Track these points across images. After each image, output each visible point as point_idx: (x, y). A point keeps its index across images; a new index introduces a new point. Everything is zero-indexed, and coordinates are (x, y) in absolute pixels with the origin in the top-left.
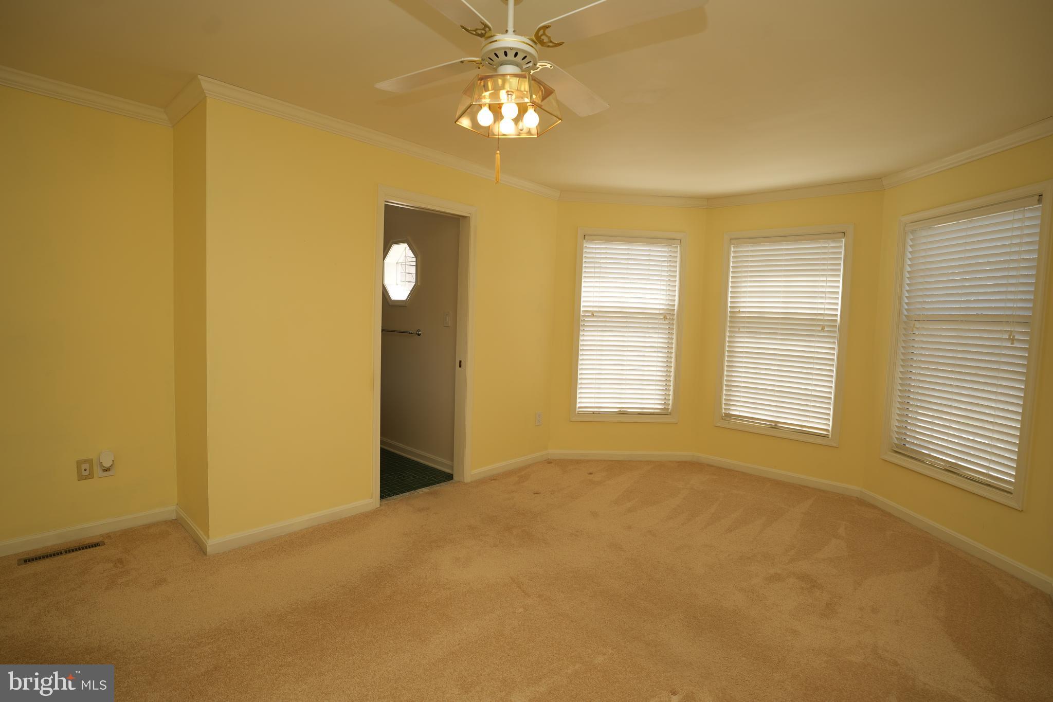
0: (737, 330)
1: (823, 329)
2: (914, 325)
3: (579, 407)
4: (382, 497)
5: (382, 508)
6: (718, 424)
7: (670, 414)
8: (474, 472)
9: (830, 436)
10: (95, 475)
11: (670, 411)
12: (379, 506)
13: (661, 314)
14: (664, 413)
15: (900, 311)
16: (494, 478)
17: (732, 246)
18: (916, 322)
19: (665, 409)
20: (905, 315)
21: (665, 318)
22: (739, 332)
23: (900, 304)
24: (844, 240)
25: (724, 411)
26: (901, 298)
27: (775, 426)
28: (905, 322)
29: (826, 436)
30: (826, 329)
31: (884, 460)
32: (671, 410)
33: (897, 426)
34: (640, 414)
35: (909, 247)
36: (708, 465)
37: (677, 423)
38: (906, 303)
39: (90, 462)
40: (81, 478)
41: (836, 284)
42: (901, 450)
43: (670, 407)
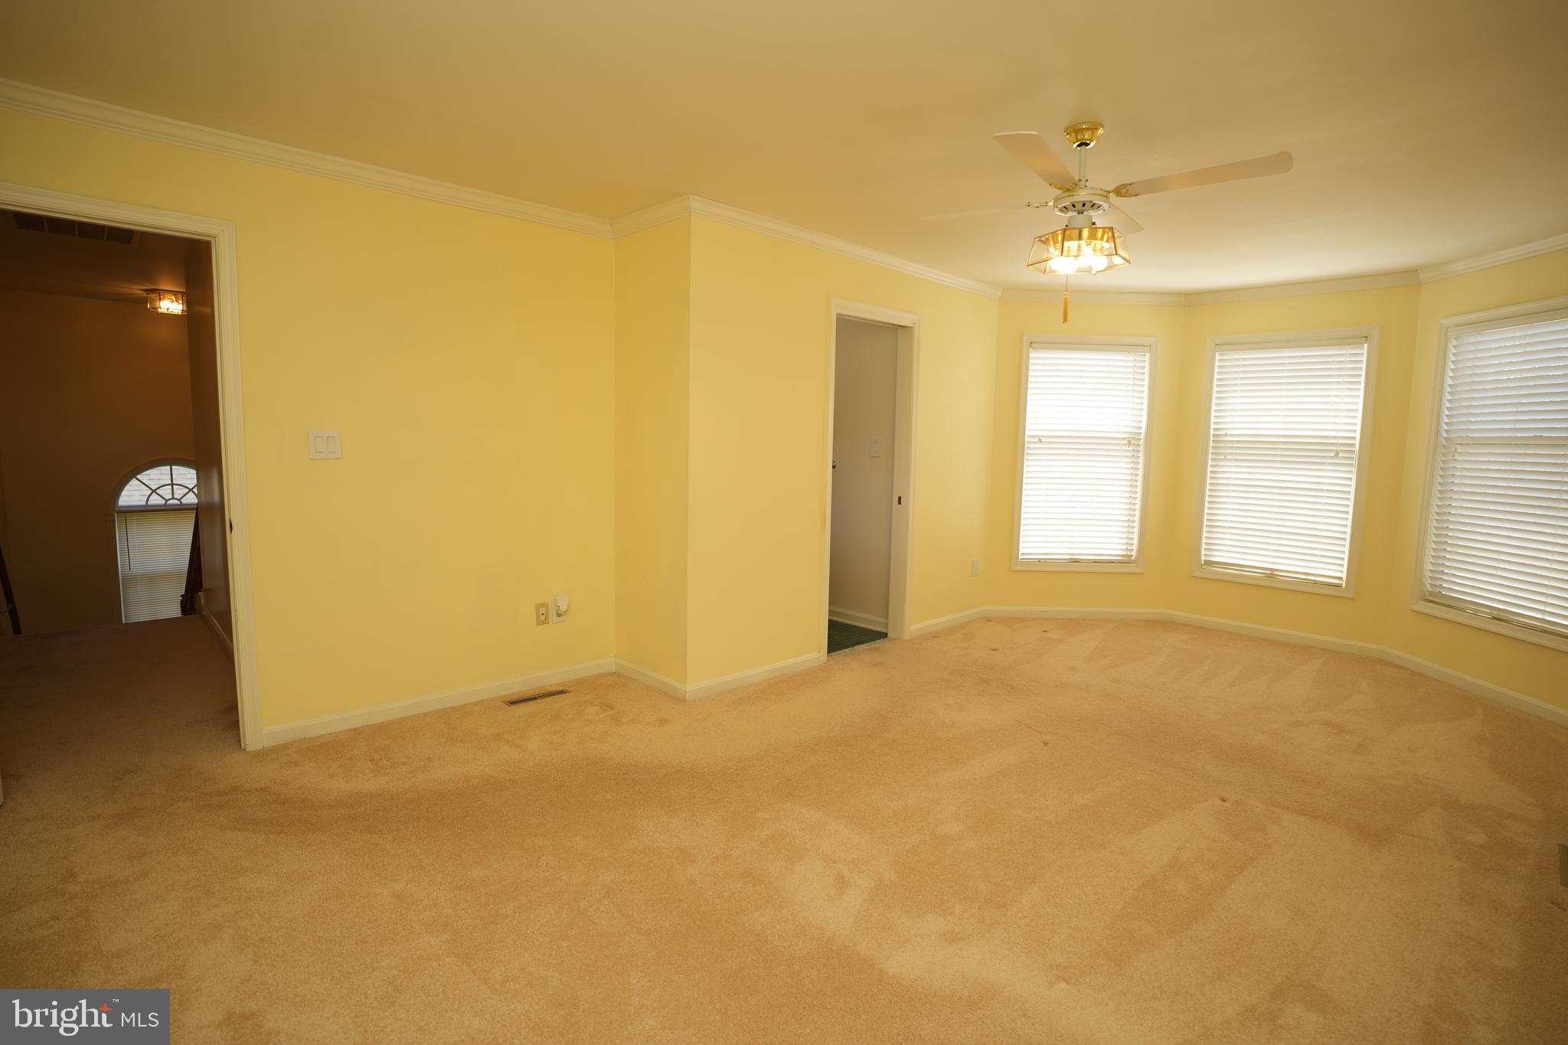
0: (1223, 457)
1: (1337, 455)
2: (1456, 449)
3: (1023, 554)
4: (829, 652)
5: (829, 663)
6: (1196, 574)
7: (1134, 561)
8: (914, 627)
9: (1344, 586)
10: (550, 621)
11: (1133, 558)
12: (826, 661)
13: (1124, 438)
14: (1126, 561)
15: (1438, 432)
16: (935, 636)
17: (1217, 353)
18: (1458, 446)
19: (1126, 556)
20: (1444, 438)
21: (1129, 443)
22: (1225, 460)
23: (1438, 425)
24: (1366, 345)
25: (1203, 558)
26: (1439, 417)
27: (1271, 575)
28: (1444, 446)
29: (1339, 586)
30: (1341, 455)
31: (1414, 611)
32: (1136, 557)
33: (1431, 570)
34: (1095, 562)
35: (1450, 363)
36: (1183, 625)
37: (1142, 573)
38: (1446, 423)
39: (545, 605)
40: (541, 623)
41: (1355, 400)
42: (1435, 598)
43: (1134, 553)
